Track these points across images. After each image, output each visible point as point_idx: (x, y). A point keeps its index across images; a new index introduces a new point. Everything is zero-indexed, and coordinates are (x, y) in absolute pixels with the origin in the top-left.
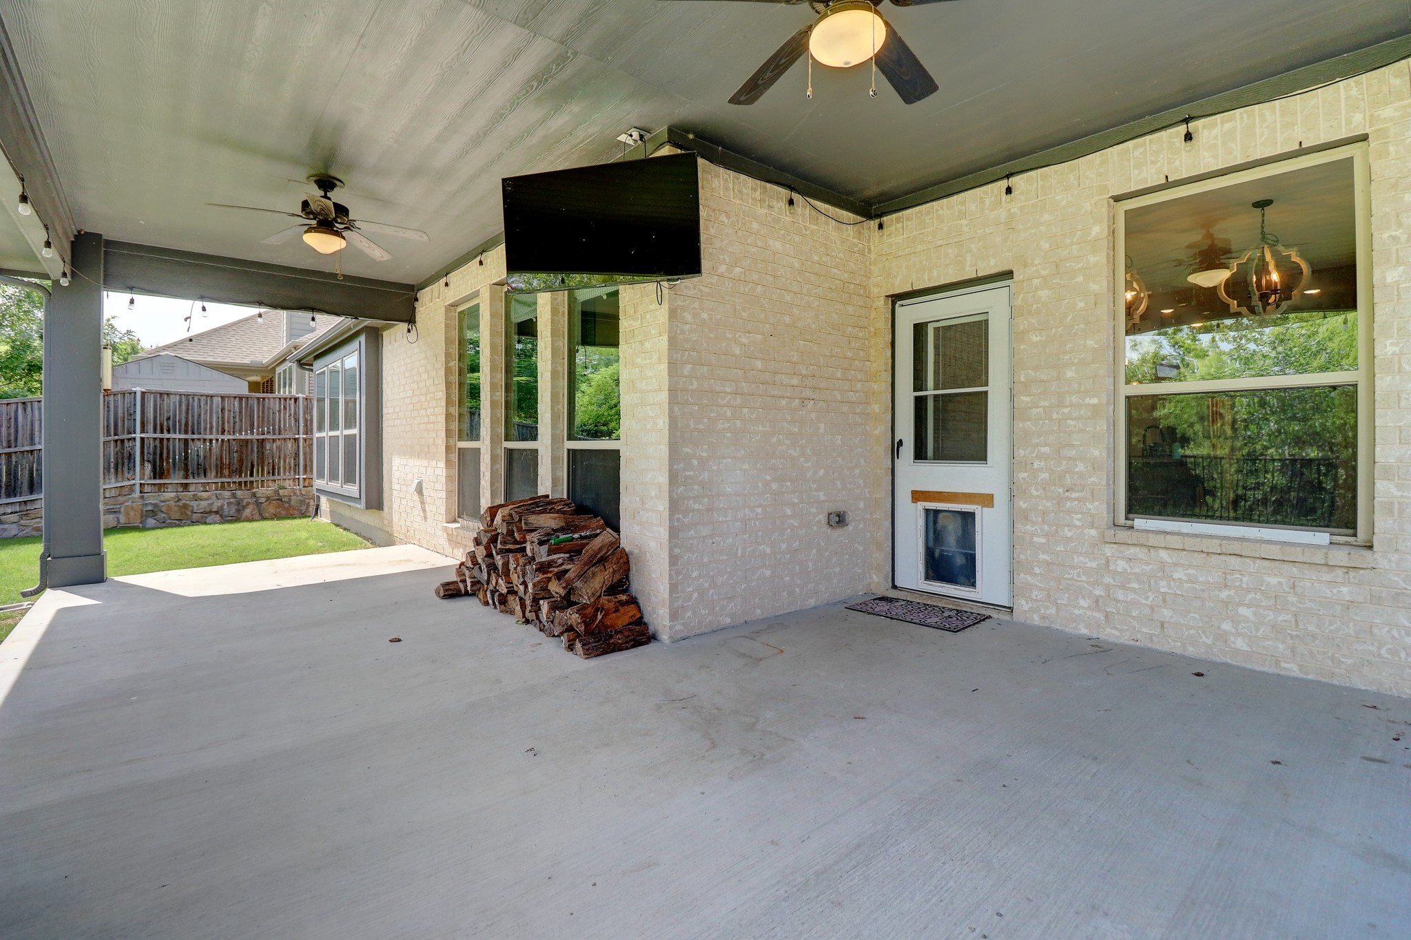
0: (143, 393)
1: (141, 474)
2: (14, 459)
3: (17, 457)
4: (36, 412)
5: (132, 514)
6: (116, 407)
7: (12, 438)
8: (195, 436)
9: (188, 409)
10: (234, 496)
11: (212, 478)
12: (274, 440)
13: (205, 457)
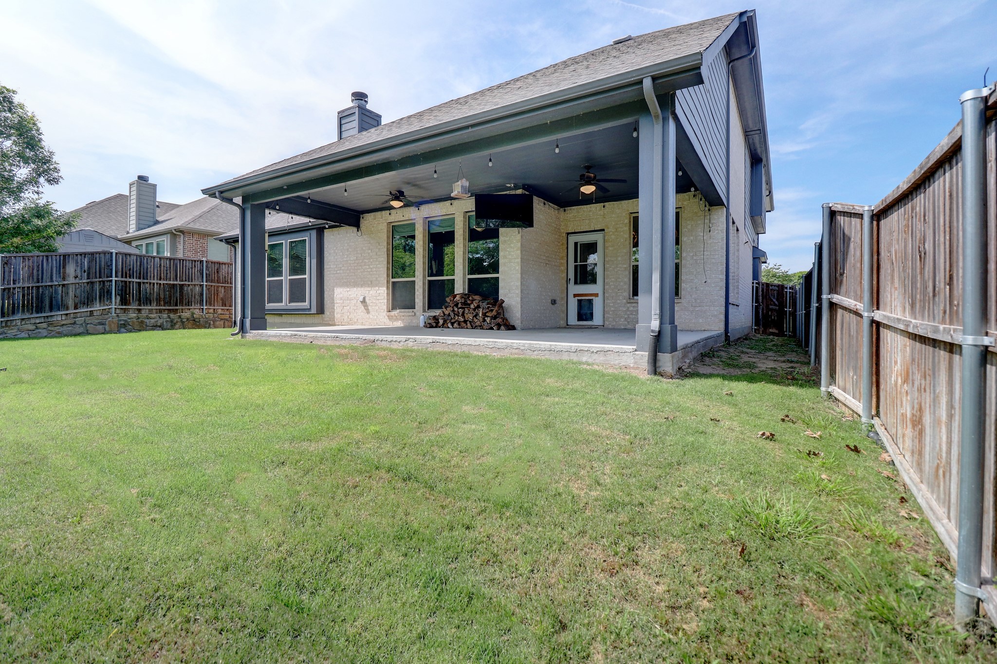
0: (116, 253)
1: (115, 303)
2: (41, 290)
3: (43, 289)
4: (54, 262)
5: (113, 325)
6: (100, 261)
7: (40, 277)
8: (145, 281)
9: (141, 264)
10: (169, 317)
11: (154, 307)
12: (189, 285)
13: (150, 293)
